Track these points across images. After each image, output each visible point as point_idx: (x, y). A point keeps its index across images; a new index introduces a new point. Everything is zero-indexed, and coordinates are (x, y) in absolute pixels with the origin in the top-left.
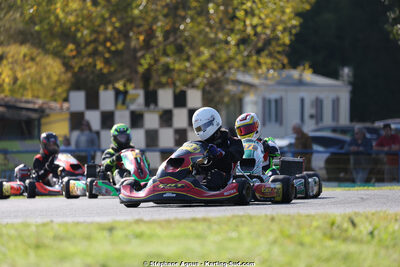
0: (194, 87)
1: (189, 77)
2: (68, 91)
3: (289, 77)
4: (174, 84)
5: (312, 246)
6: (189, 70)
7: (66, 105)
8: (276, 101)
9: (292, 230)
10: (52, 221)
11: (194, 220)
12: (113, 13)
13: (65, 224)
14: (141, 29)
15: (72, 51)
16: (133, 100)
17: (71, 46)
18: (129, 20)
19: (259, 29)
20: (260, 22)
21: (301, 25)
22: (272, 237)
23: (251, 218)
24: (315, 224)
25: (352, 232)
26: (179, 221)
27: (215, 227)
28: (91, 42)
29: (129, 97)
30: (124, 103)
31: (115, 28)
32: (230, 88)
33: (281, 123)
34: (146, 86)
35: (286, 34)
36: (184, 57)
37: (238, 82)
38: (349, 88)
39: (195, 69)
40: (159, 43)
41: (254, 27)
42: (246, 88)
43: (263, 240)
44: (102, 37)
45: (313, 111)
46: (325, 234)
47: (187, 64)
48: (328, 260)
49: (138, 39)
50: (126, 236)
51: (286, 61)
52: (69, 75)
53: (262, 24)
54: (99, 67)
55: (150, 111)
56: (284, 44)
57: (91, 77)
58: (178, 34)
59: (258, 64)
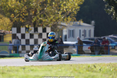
0: (49, 26)
1: (47, 24)
2: (12, 28)
3: (77, 24)
4: (42, 26)
5: (83, 73)
6: (47, 22)
7: (11, 32)
8: (72, 31)
9: (77, 69)
10: (7, 66)
11: (48, 66)
12: (25, 5)
13: (10, 67)
14: (33, 10)
15: (13, 16)
16: (31, 30)
17: (13, 15)
18: (30, 7)
19: (68, 10)
20: (68, 7)
21: (80, 9)
22: (71, 71)
23: (65, 65)
24: (84, 67)
25: (95, 69)
26: (44, 66)
27: (54, 68)
28: (19, 13)
29: (29, 30)
30: (28, 31)
31: (26, 9)
32: (59, 27)
33: (74, 37)
34: (34, 26)
35: (76, 11)
36: (46, 18)
37: (62, 25)
38: (94, 27)
39: (49, 21)
40: (38, 14)
41: (66, 9)
42: (64, 27)
43: (68, 71)
44: (22, 12)
45: (83, 34)
46: (87, 70)
47: (47, 20)
49: (32, 12)
50: (29, 70)
51: (75, 19)
52: (12, 23)
53: (69, 8)
54: (20, 20)
55: (35, 34)
56: (75, 14)
57: (18, 23)
58: (44, 11)
59: (67, 20)
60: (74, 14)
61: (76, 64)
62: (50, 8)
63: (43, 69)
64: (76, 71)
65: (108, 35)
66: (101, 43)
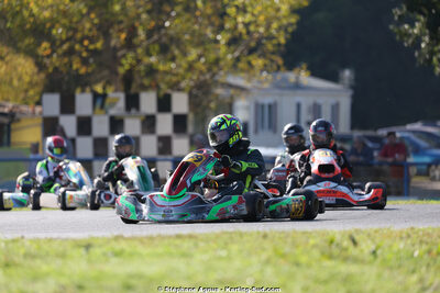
0: (180, 90)
1: (174, 79)
2: (41, 94)
3: (285, 80)
4: (158, 87)
5: (308, 266)
6: (175, 72)
7: (38, 109)
8: (270, 106)
9: (287, 249)
10: (23, 237)
11: (179, 237)
12: (91, 9)
13: (37, 241)
14: (122, 26)
15: (46, 49)
16: (113, 104)
18: (109, 16)
19: (252, 28)
20: (253, 19)
21: (298, 23)
22: (264, 256)
23: (241, 234)
24: (312, 242)
25: (353, 251)
26: (162, 237)
27: (202, 244)
28: (68, 39)
29: (108, 101)
30: (102, 107)
31: (94, 25)
32: (219, 91)
33: (275, 131)
34: (127, 89)
35: (282, 33)
36: (169, 56)
37: (230, 86)
38: (350, 92)
39: (181, 71)
40: (142, 41)
41: (247, 25)
42: (237, 92)
43: (254, 259)
44: (79, 36)
45: (310, 118)
46: (322, 254)
47: (173, 65)
48: (325, 282)
49: (119, 37)
50: (105, 254)
51: (280, 62)
52: (42, 76)
53: (255, 22)
54: (75, 67)
55: (131, 116)
56: (279, 45)
57: (66, 78)
58: (163, 31)
59: (250, 65)
60: (275, 42)
61: (283, 232)
62: (187, 21)
63: (160, 250)
64: (284, 256)
65: (405, 124)
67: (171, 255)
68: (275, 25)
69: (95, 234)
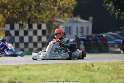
0: (44, 23)
1: (42, 20)
2: (5, 24)
3: (73, 20)
4: (38, 22)
5: (80, 73)
6: (42, 18)
7: (4, 28)
8: (69, 27)
9: (74, 68)
11: (43, 64)
14: (27, 5)
15: (6, 11)
16: (25, 27)
18: (24, 2)
19: (64, 5)
21: (77, 4)
22: (67, 70)
23: (61, 64)
24: (81, 66)
25: (93, 68)
27: (50, 67)
28: (12, 9)
29: (23, 26)
30: (22, 28)
31: (20, 5)
33: (71, 34)
34: (29, 23)
35: (73, 7)
36: (41, 13)
37: (58, 22)
38: (92, 23)
39: (44, 18)
40: (33, 9)
41: (63, 4)
42: (60, 23)
43: (65, 71)
44: (15, 8)
45: (81, 31)
46: (84, 69)
47: (42, 16)
48: (85, 77)
49: (27, 8)
50: (22, 70)
51: (72, 15)
52: (5, 19)
53: (65, 3)
54: (14, 16)
55: (30, 30)
56: (72, 10)
57: (12, 20)
58: (39, 6)
59: (64, 16)
61: (73, 63)
62: (46, 3)
63: (38, 68)
64: (73, 70)
65: (107, 32)
66: (99, 41)
67: (41, 70)
68: (71, 4)
69: (20, 64)
